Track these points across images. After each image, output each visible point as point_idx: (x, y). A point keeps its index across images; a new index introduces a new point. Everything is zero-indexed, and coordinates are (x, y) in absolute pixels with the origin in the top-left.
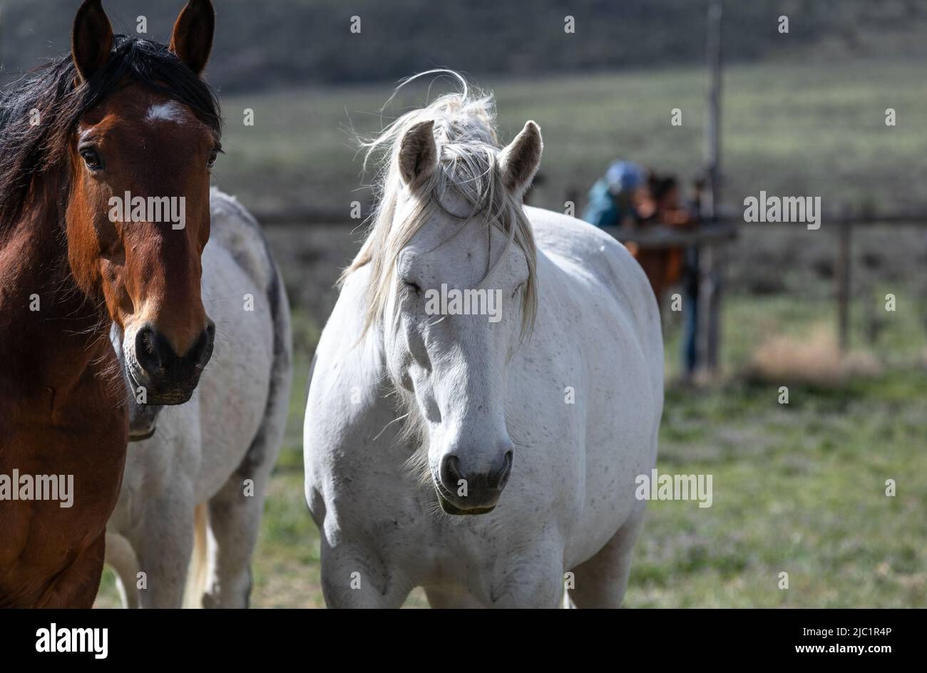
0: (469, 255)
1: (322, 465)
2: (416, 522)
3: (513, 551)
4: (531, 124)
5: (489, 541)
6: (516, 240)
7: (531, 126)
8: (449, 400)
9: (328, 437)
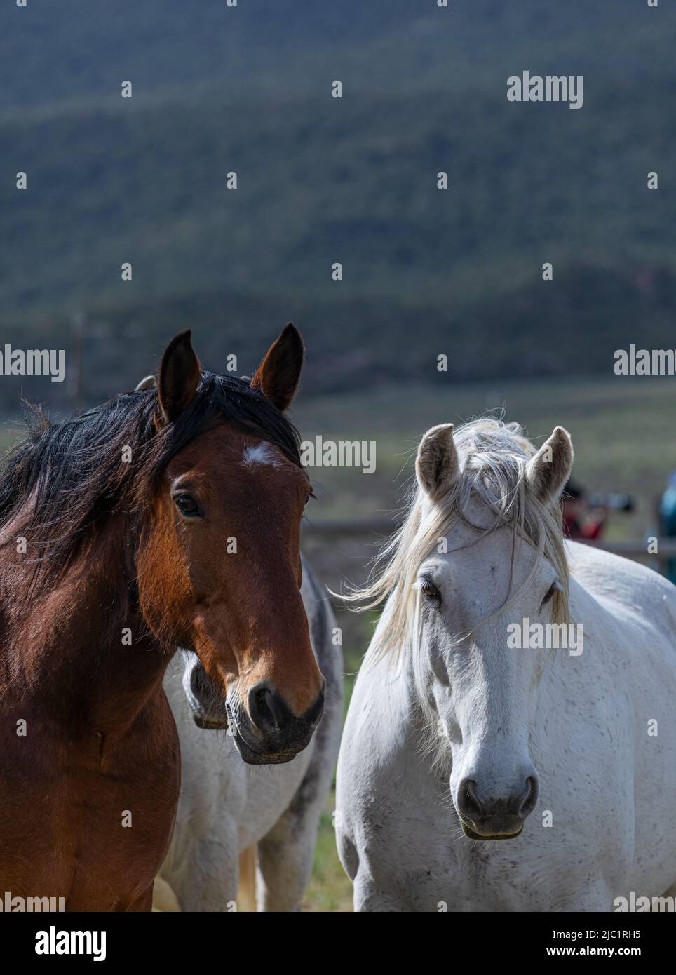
0: (493, 569)
1: (352, 812)
2: (451, 873)
3: (556, 905)
4: (559, 430)
5: (531, 895)
6: (546, 555)
7: (559, 432)
8: (469, 721)
9: (357, 783)
